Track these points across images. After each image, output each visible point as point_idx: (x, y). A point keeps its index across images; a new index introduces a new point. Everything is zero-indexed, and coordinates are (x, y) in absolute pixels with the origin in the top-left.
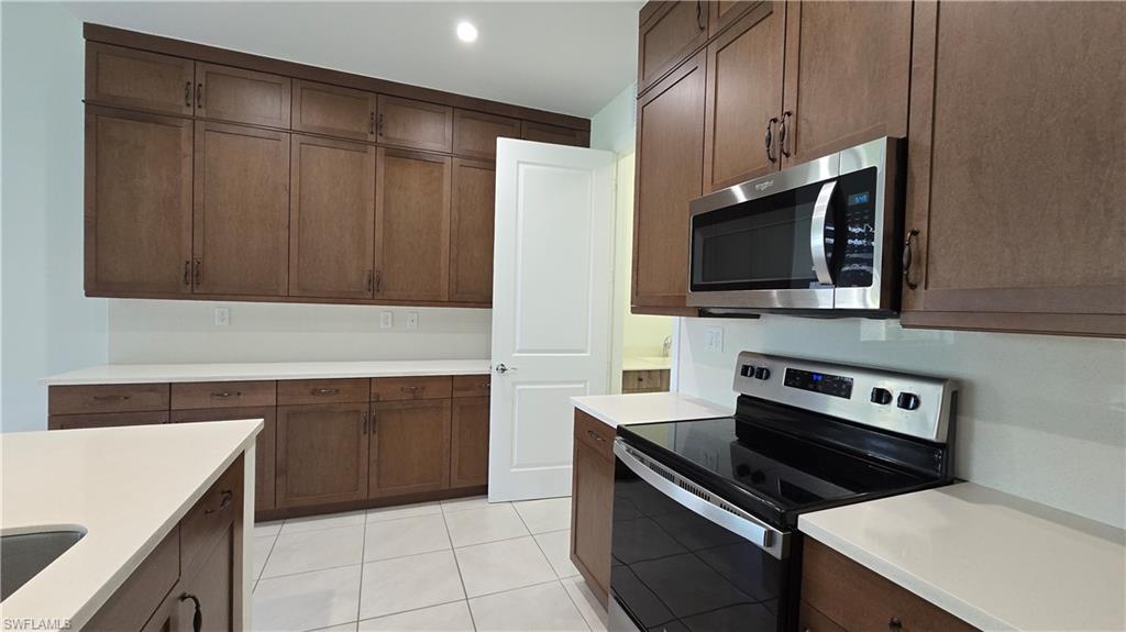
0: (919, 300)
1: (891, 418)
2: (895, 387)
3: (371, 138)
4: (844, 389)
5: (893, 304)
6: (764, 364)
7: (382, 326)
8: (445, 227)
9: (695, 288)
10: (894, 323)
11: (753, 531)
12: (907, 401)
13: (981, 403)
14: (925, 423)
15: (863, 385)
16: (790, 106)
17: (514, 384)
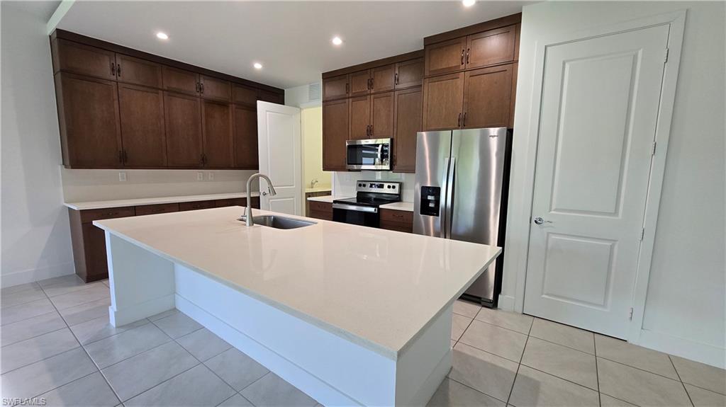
0: (395, 167)
1: (391, 191)
2: (391, 185)
3: (198, 94)
4: (381, 186)
5: (391, 169)
6: (364, 183)
7: (198, 179)
8: (231, 135)
9: (348, 164)
10: (391, 172)
11: (372, 210)
12: (394, 187)
13: (405, 186)
14: (396, 191)
15: (386, 185)
16: (372, 124)
17: (269, 199)
